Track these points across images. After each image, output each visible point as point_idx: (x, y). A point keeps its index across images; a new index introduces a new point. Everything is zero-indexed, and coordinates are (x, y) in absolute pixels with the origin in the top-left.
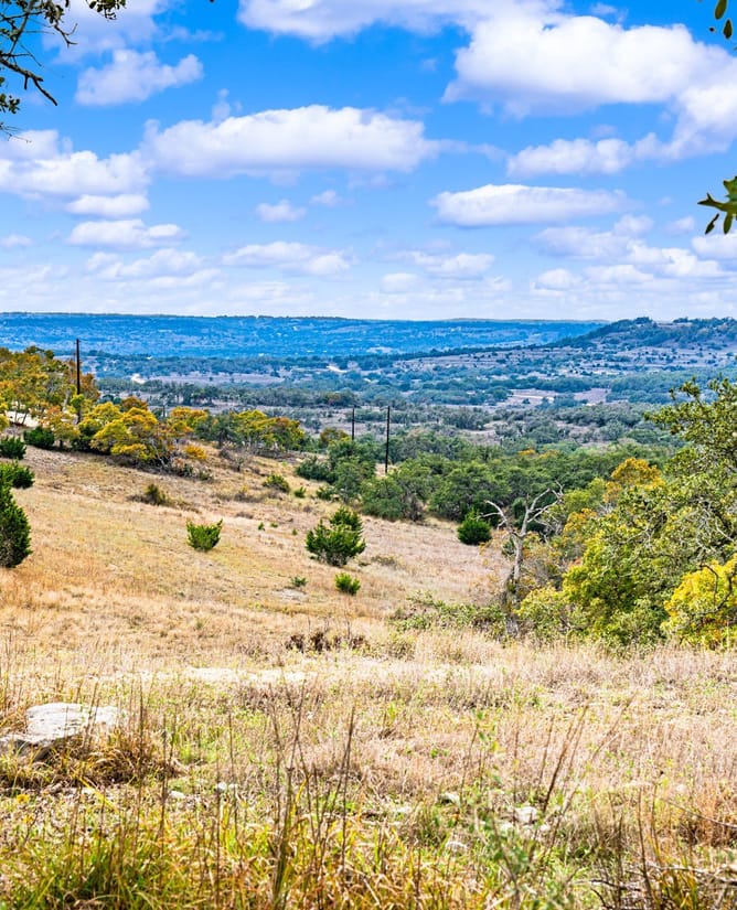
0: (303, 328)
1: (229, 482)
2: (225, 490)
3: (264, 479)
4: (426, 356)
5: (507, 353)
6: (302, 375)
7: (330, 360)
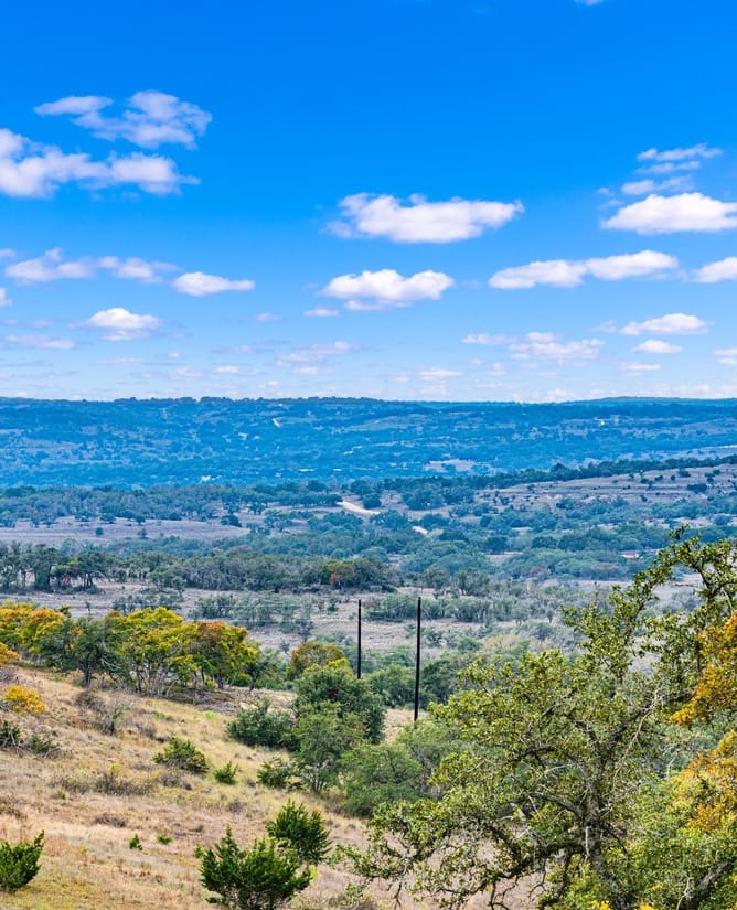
0: (292, 421)
1: (88, 754)
2: (79, 772)
3: (161, 749)
4: (542, 478)
5: (709, 470)
6: (287, 521)
7: (344, 487)
